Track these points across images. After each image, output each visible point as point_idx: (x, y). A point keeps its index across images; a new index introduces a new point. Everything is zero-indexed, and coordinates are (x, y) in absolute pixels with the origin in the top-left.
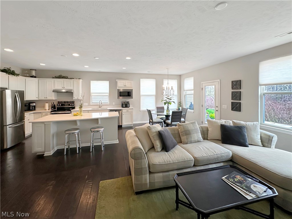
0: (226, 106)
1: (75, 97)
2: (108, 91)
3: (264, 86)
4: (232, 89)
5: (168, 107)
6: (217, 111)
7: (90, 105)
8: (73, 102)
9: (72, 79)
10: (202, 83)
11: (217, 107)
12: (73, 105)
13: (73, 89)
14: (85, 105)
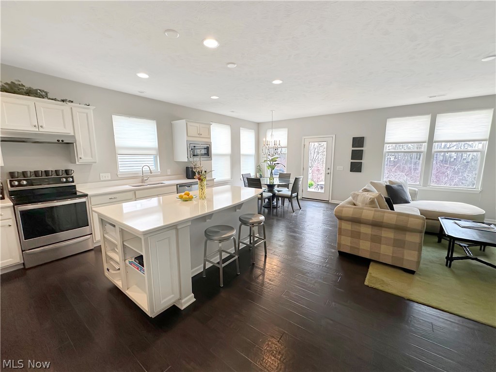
0: (342, 167)
1: (82, 157)
2: (155, 144)
3: (388, 145)
4: (353, 147)
5: (271, 173)
6: (328, 174)
7: (116, 177)
8: (67, 172)
9: (68, 103)
10: (304, 137)
11: (329, 169)
12: (71, 180)
13: (73, 134)
14: (104, 179)
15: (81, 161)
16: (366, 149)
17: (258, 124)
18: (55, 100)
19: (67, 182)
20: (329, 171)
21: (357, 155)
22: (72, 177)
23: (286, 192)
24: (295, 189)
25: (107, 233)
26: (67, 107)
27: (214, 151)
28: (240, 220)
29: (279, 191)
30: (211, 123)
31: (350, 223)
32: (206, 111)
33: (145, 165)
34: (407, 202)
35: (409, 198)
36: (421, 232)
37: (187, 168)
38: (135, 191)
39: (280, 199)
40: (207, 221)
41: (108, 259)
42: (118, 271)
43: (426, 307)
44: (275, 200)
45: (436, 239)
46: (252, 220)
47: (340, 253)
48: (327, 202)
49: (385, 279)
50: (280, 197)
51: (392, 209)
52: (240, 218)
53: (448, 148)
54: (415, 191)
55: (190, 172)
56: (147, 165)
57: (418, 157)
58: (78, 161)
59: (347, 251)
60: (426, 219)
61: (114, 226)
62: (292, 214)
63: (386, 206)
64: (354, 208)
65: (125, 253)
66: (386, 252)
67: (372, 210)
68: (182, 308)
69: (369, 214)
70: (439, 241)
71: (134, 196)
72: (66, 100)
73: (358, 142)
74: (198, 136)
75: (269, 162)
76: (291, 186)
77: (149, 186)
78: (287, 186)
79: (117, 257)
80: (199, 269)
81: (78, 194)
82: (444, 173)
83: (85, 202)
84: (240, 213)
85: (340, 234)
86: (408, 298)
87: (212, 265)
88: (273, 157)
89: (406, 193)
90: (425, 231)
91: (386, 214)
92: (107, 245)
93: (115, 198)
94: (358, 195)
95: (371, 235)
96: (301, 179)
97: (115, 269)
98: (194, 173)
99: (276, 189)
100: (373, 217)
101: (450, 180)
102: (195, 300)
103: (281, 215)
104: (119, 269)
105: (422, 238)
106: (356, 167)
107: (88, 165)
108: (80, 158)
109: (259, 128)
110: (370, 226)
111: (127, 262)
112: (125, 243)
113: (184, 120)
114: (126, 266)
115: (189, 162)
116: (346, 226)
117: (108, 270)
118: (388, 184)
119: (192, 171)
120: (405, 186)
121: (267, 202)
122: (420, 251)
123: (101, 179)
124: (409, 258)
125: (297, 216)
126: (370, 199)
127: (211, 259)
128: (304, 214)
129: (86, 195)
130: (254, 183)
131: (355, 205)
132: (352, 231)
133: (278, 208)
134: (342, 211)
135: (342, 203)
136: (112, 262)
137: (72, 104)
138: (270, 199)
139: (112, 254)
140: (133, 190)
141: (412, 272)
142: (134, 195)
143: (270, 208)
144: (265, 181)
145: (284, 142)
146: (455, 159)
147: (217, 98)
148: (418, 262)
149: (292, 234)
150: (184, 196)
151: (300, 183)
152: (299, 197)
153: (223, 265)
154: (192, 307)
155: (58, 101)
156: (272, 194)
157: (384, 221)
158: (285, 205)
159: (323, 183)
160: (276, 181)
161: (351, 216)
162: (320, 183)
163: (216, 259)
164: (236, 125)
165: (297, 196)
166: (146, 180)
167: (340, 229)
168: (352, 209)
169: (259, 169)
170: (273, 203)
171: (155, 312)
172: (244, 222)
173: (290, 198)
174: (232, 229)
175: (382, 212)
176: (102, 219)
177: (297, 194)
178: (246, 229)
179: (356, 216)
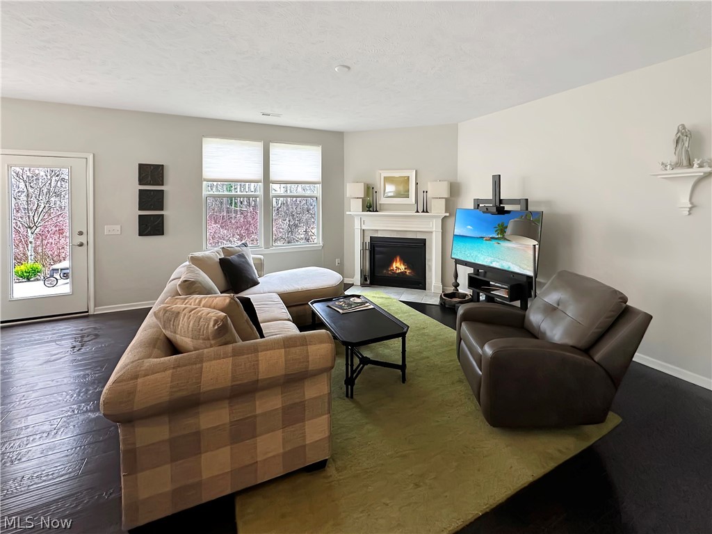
0: (118, 227)
3: (208, 183)
4: (141, 184)
6: (81, 245)
11: (81, 233)
16: (171, 187)
20: (83, 239)
21: (151, 200)
31: (165, 417)
34: (256, 282)
48: (83, 316)
54: (260, 259)
66: (269, 451)
67: (226, 355)
69: (219, 370)
73: (152, 174)
89: (251, 266)
106: (151, 226)
110: (226, 404)
118: (223, 256)
122: (330, 410)
124: (314, 436)
126: (216, 322)
131: (175, 351)
134: (132, 393)
141: (321, 466)
148: (331, 438)
161: (165, 398)
179: (184, 393)
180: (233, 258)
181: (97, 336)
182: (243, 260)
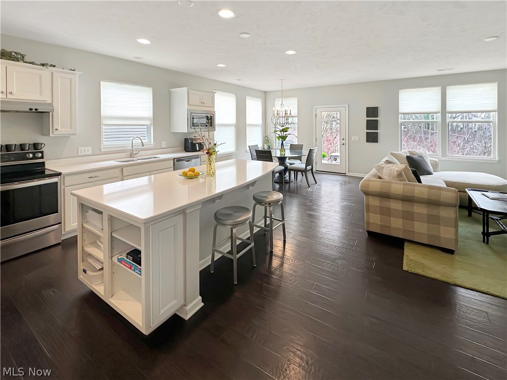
0: (357, 137)
1: (59, 128)
2: (149, 113)
3: (402, 115)
4: (367, 117)
5: (282, 144)
6: (343, 144)
7: (98, 152)
8: (35, 146)
9: (48, 67)
10: (316, 107)
11: (343, 139)
12: (40, 155)
13: (50, 102)
14: (83, 153)
15: (56, 133)
16: (382, 119)
17: (265, 92)
18: (33, 63)
19: (34, 158)
20: (344, 142)
21: (372, 125)
22: (42, 152)
23: (300, 164)
24: (309, 161)
25: (87, 222)
26: (46, 72)
27: (217, 121)
28: (254, 198)
29: (291, 164)
30: (215, 91)
31: (378, 198)
32: (211, 79)
33: (135, 136)
34: (430, 173)
35: (431, 169)
36: (455, 206)
37: (186, 140)
38: (121, 168)
39: (292, 173)
40: (216, 201)
41: (84, 255)
42: (100, 272)
43: (475, 292)
44: (287, 174)
45: (467, 213)
46: (268, 198)
47: (370, 233)
48: (344, 175)
49: (424, 261)
50: (292, 170)
51: (419, 181)
52: (254, 196)
53: (454, 118)
54: (436, 161)
55: (190, 144)
56: (139, 136)
57: (427, 126)
58: (53, 133)
59: (378, 231)
60: (459, 191)
61: (101, 213)
62: (307, 189)
63: (414, 178)
64: (382, 182)
65: (112, 249)
66: (421, 230)
67: (401, 184)
68: (187, 318)
69: (398, 188)
70: (470, 215)
71: (120, 174)
72: (47, 64)
73: (372, 112)
74: (201, 104)
75: (279, 133)
76: (304, 159)
77: (140, 161)
78: (299, 158)
79: (100, 253)
80: (207, 262)
81: (47, 172)
82: (455, 142)
83: (57, 183)
84: (253, 191)
85: (368, 211)
86: (453, 283)
87: (221, 255)
88: (283, 128)
89: (427, 164)
90: (458, 205)
91: (416, 188)
92: (85, 237)
93: (98, 177)
94: (383, 168)
95: (403, 211)
96: (316, 151)
97: (96, 270)
98: (194, 145)
99: (288, 161)
100: (403, 192)
101: (462, 149)
102: (203, 304)
103: (294, 190)
104: (102, 269)
105: (456, 212)
106: (372, 138)
107: (65, 138)
108: (56, 130)
109: (265, 96)
110: (401, 202)
111: (115, 259)
112: (114, 235)
113: (185, 88)
114: (113, 264)
115: (188, 133)
116: (375, 202)
117: (85, 271)
118: (408, 155)
119: (192, 143)
120: (425, 157)
121: (278, 177)
122: (456, 226)
123: (79, 154)
124: (445, 235)
125: (313, 191)
126: (397, 171)
127: (220, 248)
128: (320, 189)
129: (59, 174)
130: (264, 155)
131: (380, 178)
132: (381, 208)
133: (291, 183)
134: (368, 185)
135: (366, 177)
136: (90, 260)
137: (54, 68)
138: (282, 173)
139: (90, 250)
140: (120, 167)
141: (451, 252)
142: (122, 173)
143: (282, 183)
144: (276, 153)
145: (294, 112)
146: (461, 128)
147: (224, 66)
148: (456, 240)
149: (311, 213)
150: (189, 173)
151: (315, 155)
152: (314, 170)
153: (238, 256)
154: (200, 315)
155: (37, 65)
156: (283, 168)
157: (416, 195)
158: (298, 179)
159: (338, 154)
160: (288, 154)
161: (378, 190)
162: (333, 154)
163: (226, 248)
164: (241, 94)
165: (312, 169)
166: (136, 154)
167: (368, 205)
168: (380, 183)
169: (266, 139)
170: (285, 178)
171: (152, 326)
172: (259, 201)
173: (304, 172)
174: (246, 210)
175: (410, 185)
176: (82, 204)
177: (312, 167)
178: (260, 209)
179: (384, 191)
180: (415, 157)
181: (350, 183)
182: (422, 159)
